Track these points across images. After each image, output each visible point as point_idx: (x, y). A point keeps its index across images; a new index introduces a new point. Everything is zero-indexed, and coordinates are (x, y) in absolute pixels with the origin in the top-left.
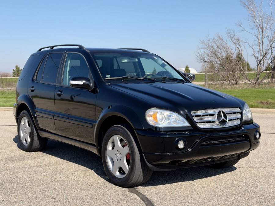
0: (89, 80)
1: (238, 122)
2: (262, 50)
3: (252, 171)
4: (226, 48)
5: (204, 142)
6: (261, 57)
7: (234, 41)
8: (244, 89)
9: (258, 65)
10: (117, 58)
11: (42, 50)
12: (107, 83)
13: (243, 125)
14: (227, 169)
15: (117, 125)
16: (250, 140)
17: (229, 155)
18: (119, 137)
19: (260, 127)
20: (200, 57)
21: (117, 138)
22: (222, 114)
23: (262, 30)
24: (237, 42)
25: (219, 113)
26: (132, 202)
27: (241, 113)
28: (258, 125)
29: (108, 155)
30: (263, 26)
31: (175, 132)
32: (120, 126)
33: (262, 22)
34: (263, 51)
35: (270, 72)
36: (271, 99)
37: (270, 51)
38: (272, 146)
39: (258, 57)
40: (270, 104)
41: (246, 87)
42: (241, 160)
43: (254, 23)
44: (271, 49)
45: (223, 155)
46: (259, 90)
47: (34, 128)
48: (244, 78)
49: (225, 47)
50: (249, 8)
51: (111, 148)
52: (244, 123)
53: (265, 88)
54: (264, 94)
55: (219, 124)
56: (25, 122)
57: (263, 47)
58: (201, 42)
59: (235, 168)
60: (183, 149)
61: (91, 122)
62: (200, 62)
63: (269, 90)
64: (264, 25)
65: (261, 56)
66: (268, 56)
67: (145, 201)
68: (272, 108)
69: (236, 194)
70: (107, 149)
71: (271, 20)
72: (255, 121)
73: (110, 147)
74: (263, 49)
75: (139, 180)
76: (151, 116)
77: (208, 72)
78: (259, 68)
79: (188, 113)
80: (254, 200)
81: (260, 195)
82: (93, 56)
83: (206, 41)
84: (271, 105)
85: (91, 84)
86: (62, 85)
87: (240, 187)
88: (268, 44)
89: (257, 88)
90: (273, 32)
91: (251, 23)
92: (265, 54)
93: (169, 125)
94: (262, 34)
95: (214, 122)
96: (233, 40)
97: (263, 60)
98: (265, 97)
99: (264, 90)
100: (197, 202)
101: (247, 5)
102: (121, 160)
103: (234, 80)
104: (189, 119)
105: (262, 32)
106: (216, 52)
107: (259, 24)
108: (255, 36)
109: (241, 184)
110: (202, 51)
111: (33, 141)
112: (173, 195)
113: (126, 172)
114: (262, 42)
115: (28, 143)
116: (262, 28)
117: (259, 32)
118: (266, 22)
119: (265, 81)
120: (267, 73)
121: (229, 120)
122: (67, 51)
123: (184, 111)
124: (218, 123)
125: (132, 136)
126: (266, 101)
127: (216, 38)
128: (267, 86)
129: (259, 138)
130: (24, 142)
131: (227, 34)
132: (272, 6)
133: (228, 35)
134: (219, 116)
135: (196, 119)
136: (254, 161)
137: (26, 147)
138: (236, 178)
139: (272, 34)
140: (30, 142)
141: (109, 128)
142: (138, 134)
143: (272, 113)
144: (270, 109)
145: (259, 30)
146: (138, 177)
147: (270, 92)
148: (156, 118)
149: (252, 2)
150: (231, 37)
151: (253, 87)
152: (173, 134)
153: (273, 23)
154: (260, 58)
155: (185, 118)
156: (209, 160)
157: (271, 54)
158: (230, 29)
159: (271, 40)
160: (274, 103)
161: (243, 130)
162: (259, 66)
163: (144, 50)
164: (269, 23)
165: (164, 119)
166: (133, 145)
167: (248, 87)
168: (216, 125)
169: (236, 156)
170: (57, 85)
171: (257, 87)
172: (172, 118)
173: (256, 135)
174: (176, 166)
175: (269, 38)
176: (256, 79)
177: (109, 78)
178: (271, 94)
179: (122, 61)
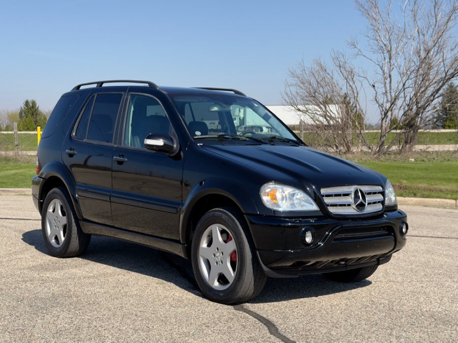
0: (172, 138)
1: (379, 207)
2: (388, 92)
3: (395, 286)
4: (331, 86)
5: (337, 234)
6: (388, 105)
7: (345, 74)
8: (361, 161)
9: (383, 119)
10: (191, 104)
11: (82, 88)
12: (198, 144)
13: (385, 211)
14: (359, 283)
15: (217, 209)
16: (395, 234)
17: (367, 257)
18: (219, 227)
19: (406, 217)
20: (289, 101)
21: (216, 229)
22: (360, 194)
23: (390, 55)
24: (350, 76)
25: (356, 192)
26: (245, 322)
27: (383, 193)
28: (404, 214)
29: (201, 256)
30: (391, 48)
31: (301, 219)
32: (221, 210)
33: (390, 40)
34: (390, 92)
35: (403, 133)
36: (405, 179)
37: (402, 95)
38: (416, 254)
39: (382, 105)
40: (405, 188)
41: (365, 158)
42: (380, 267)
43: (376, 42)
44: (404, 89)
45: (360, 256)
46: (387, 163)
47: (73, 217)
48: (360, 141)
49: (330, 84)
50: (370, 14)
51: (206, 245)
52: (387, 209)
53: (395, 161)
54: (395, 171)
55: (356, 208)
56: (55, 207)
57: (390, 86)
58: (290, 74)
59: (370, 283)
60: (312, 243)
61: (175, 205)
62: (288, 111)
63: (403, 165)
64: (393, 46)
65: (387, 101)
66: (399, 102)
67: (262, 320)
68: (408, 196)
69: (379, 313)
70: (201, 246)
71: (404, 37)
72: (400, 208)
73: (204, 244)
74: (390, 89)
75: (248, 293)
76: (268, 195)
77: (304, 130)
78: (384, 125)
79: (316, 191)
80: (403, 320)
81: (410, 315)
82: (173, 101)
83: (299, 72)
84: (407, 191)
85: (175, 146)
86: (123, 145)
87: (383, 305)
88: (399, 81)
89: (382, 161)
90: (407, 58)
91: (372, 41)
92: (395, 100)
93: (292, 208)
94: (390, 62)
95: (349, 205)
96: (343, 71)
97: (391, 110)
98: (397, 177)
99: (394, 164)
100: (329, 322)
101: (366, 8)
102: (222, 263)
103: (344, 145)
104: (318, 199)
105: (390, 59)
106: (317, 94)
107: (385, 45)
108: (378, 65)
109: (382, 301)
110: (293, 89)
111: (70, 239)
112: (296, 313)
113: (231, 281)
114: (390, 76)
115: (61, 244)
116: (389, 52)
117: (385, 58)
118: (397, 41)
119: (394, 148)
120: (396, 133)
121: (369, 204)
122: (129, 91)
123: (311, 188)
124: (354, 207)
125: (240, 224)
126: (398, 184)
127: (317, 68)
128: (399, 157)
129: (406, 232)
130: (53, 241)
131: (333, 60)
132: (405, 12)
133: (335, 63)
134: (356, 197)
135: (327, 200)
136: (394, 273)
137: (58, 250)
138: (373, 294)
139: (405, 62)
140: (64, 240)
141: (203, 214)
142: (251, 222)
143: (408, 204)
144: (405, 197)
145: (385, 54)
146: (248, 287)
147: (403, 168)
148: (274, 198)
149: (374, 3)
150: (340, 67)
151: (377, 158)
152: (298, 221)
153: (406, 43)
154: (385, 106)
155: (312, 198)
156: (343, 263)
157: (403, 99)
158: (338, 52)
159: (403, 73)
160: (411, 188)
161: (386, 219)
162: (384, 121)
163: (236, 92)
164: (401, 42)
165: (285, 199)
166: (243, 239)
167: (368, 158)
168: (352, 211)
169: (374, 259)
170: (116, 146)
171: (382, 159)
172: (296, 199)
173: (402, 228)
174: (299, 271)
175: (401, 70)
176: (380, 143)
177: (200, 137)
178: (406, 171)
179: (211, 108)
